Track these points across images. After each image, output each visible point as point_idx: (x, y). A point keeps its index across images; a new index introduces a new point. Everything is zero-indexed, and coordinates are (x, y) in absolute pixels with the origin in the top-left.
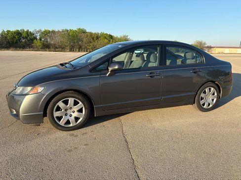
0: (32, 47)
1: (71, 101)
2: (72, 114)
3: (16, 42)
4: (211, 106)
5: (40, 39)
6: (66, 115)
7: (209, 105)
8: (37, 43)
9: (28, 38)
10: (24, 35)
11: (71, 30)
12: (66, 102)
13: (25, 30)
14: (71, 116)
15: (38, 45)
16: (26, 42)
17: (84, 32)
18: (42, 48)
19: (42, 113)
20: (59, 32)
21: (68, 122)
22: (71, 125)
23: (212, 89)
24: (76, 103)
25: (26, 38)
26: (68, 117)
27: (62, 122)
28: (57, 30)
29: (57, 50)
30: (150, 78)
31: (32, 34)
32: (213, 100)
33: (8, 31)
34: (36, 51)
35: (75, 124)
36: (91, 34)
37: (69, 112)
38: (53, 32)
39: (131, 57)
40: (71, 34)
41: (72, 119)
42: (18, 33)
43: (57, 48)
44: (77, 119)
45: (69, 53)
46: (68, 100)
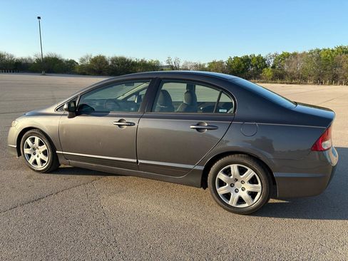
0: (260, 78)
5: (274, 67)
8: (268, 72)
9: (258, 66)
10: (253, 62)
11: (325, 50)
13: (256, 56)
15: (267, 74)
16: (253, 71)
18: (272, 79)
20: (302, 55)
25: (256, 65)
29: (294, 81)
31: (264, 60)
33: (235, 58)
38: (295, 55)
42: (246, 60)
43: (295, 79)
45: (313, 86)
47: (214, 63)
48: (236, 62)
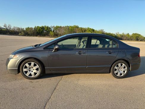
0: (49, 35)
1: (33, 63)
2: (33, 70)
3: (41, 33)
4: (122, 75)
5: (53, 31)
6: (30, 71)
7: (121, 74)
8: (51, 33)
9: (48, 31)
10: (46, 29)
11: (70, 26)
12: (30, 64)
13: (47, 26)
14: (32, 72)
16: (46, 32)
17: (77, 27)
18: (54, 36)
19: (17, 68)
20: (63, 27)
21: (30, 75)
22: (32, 77)
23: (123, 64)
24: (35, 65)
26: (31, 72)
27: (27, 75)
28: (62, 26)
30: (78, 54)
31: (50, 28)
32: (124, 72)
33: (38, 27)
34: (51, 37)
35: (34, 76)
36: (82, 29)
37: (31, 69)
38: (61, 27)
39: (80, 43)
40: (70, 28)
41: (32, 73)
42: (43, 28)
44: (35, 74)
46: (31, 63)
47: (28, 28)
48: (38, 29)
